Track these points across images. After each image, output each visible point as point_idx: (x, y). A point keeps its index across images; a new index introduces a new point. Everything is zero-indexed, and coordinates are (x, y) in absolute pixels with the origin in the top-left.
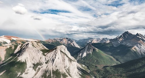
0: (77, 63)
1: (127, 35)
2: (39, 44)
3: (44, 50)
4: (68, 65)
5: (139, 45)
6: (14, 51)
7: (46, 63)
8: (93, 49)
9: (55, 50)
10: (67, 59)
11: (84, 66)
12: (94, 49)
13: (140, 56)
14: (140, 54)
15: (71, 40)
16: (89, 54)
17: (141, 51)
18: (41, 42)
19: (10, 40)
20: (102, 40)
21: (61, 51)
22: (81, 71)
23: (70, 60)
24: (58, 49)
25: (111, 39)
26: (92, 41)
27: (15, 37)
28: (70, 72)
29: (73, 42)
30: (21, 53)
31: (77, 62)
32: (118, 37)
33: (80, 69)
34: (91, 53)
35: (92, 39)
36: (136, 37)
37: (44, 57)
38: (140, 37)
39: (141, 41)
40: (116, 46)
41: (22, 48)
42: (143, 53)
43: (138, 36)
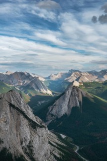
0: (49, 132)
4: (29, 138)
8: (83, 96)
10: (25, 122)
11: (63, 136)
12: (85, 96)
15: (30, 78)
16: (74, 107)
20: (101, 76)
21: (11, 105)
23: (33, 125)
24: (4, 99)
26: (79, 78)
28: (34, 152)
31: (47, 129)
33: (55, 144)
34: (79, 105)
35: (80, 72)
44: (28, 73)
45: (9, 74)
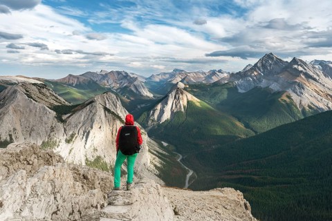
0: (149, 139)
1: (270, 63)
2: (44, 90)
3: (58, 106)
5: (297, 87)
7: (68, 141)
8: (187, 100)
9: (89, 107)
11: (165, 144)
12: (190, 99)
13: (299, 115)
14: (300, 109)
15: (128, 78)
16: (177, 112)
17: (303, 103)
20: (209, 77)
21: (106, 109)
22: (159, 157)
24: (98, 103)
25: (232, 74)
26: (184, 79)
29: (135, 83)
31: (147, 136)
32: (249, 68)
33: (155, 153)
34: (183, 110)
35: (186, 73)
36: (291, 68)
37: (60, 125)
38: (300, 69)
39: (303, 77)
40: (244, 91)
42: (308, 108)
43: (296, 66)
44: (126, 73)
45: (104, 73)
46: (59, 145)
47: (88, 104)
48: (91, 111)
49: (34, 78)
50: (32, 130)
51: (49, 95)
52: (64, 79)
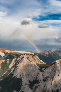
2: (35, 57)
3: (40, 64)
6: (9, 66)
7: (44, 81)
9: (53, 65)
18: (36, 54)
19: (4, 53)
27: (8, 50)
30: (16, 68)
37: (41, 73)
41: (17, 62)
46: (40, 82)
47: (53, 64)
48: (54, 67)
49: (30, 52)
50: (29, 74)
51: (36, 59)
52: (43, 52)
